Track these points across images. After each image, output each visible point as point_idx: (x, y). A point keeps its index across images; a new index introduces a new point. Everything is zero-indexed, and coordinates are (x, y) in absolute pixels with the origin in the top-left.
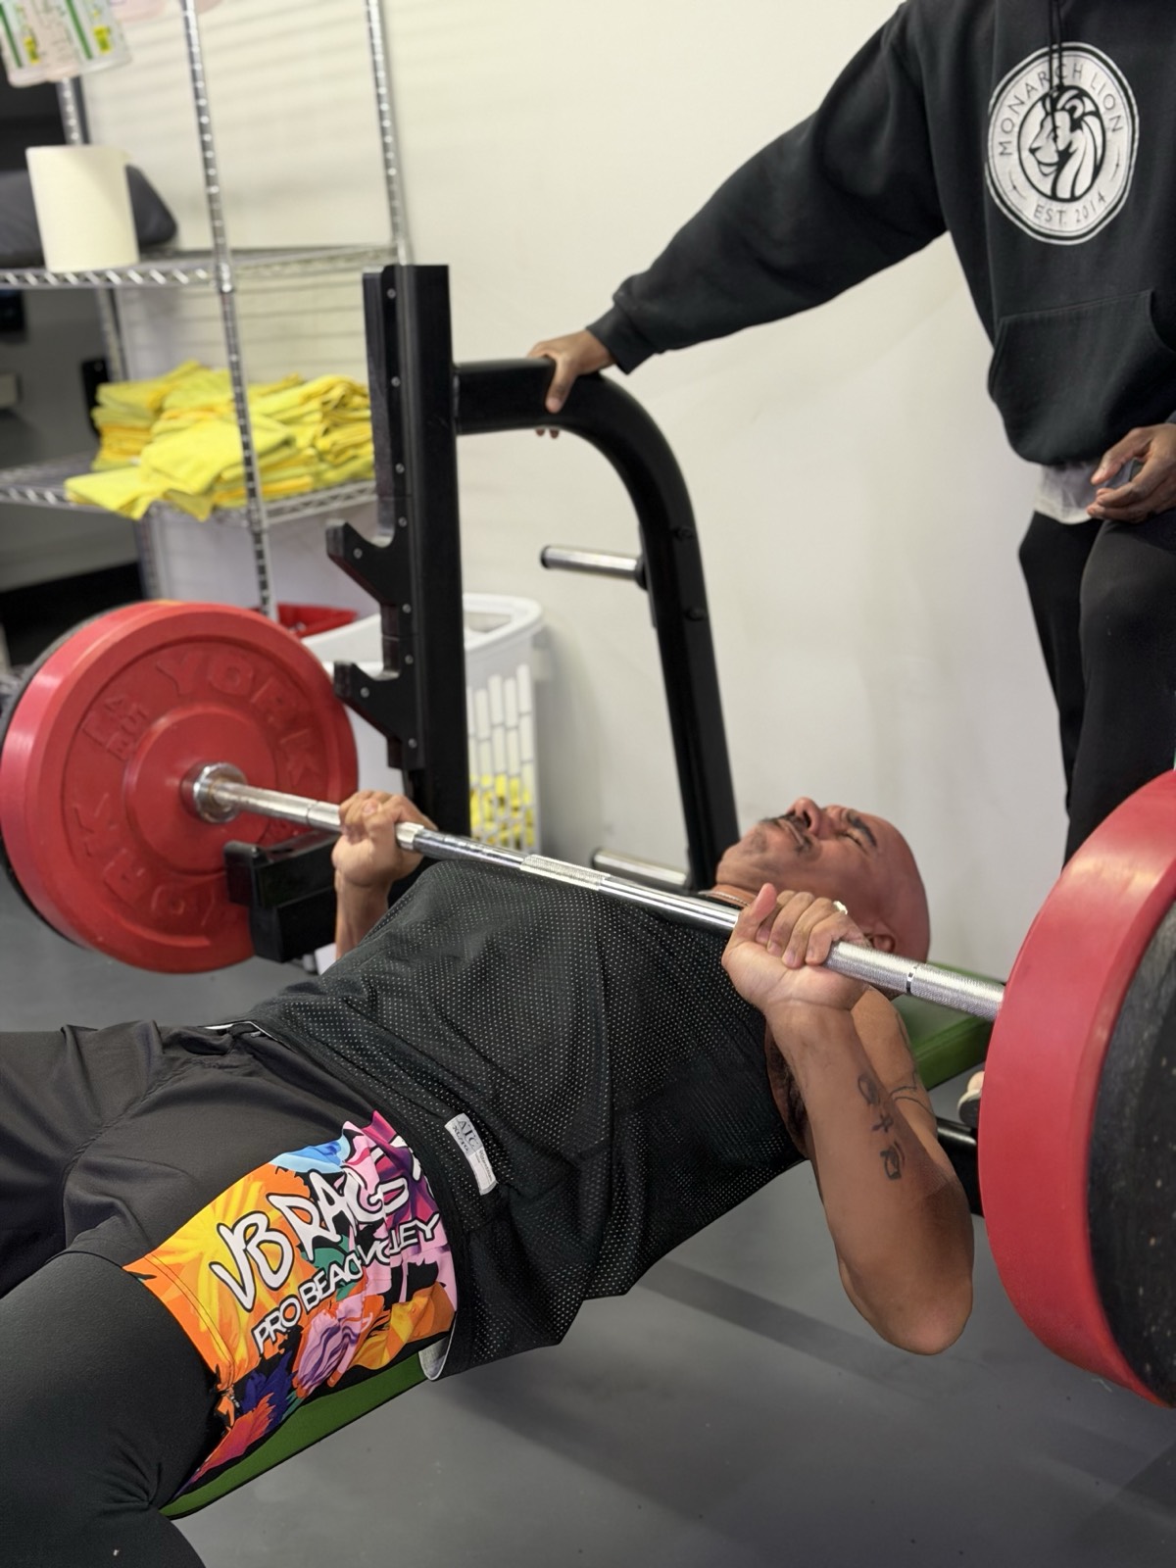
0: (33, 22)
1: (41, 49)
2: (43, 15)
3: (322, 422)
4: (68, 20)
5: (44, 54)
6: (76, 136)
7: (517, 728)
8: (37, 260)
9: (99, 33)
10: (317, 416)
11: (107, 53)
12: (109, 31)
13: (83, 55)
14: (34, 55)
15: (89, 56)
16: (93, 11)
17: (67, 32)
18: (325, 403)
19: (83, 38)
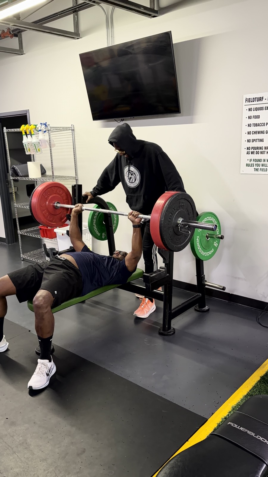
0: (30, 147)
4: (34, 147)
5: (31, 151)
6: (33, 161)
7: (89, 240)
8: (28, 176)
12: (40, 149)
13: (36, 152)
14: (29, 151)
15: (37, 152)
16: (38, 146)
17: (34, 149)
19: (36, 150)
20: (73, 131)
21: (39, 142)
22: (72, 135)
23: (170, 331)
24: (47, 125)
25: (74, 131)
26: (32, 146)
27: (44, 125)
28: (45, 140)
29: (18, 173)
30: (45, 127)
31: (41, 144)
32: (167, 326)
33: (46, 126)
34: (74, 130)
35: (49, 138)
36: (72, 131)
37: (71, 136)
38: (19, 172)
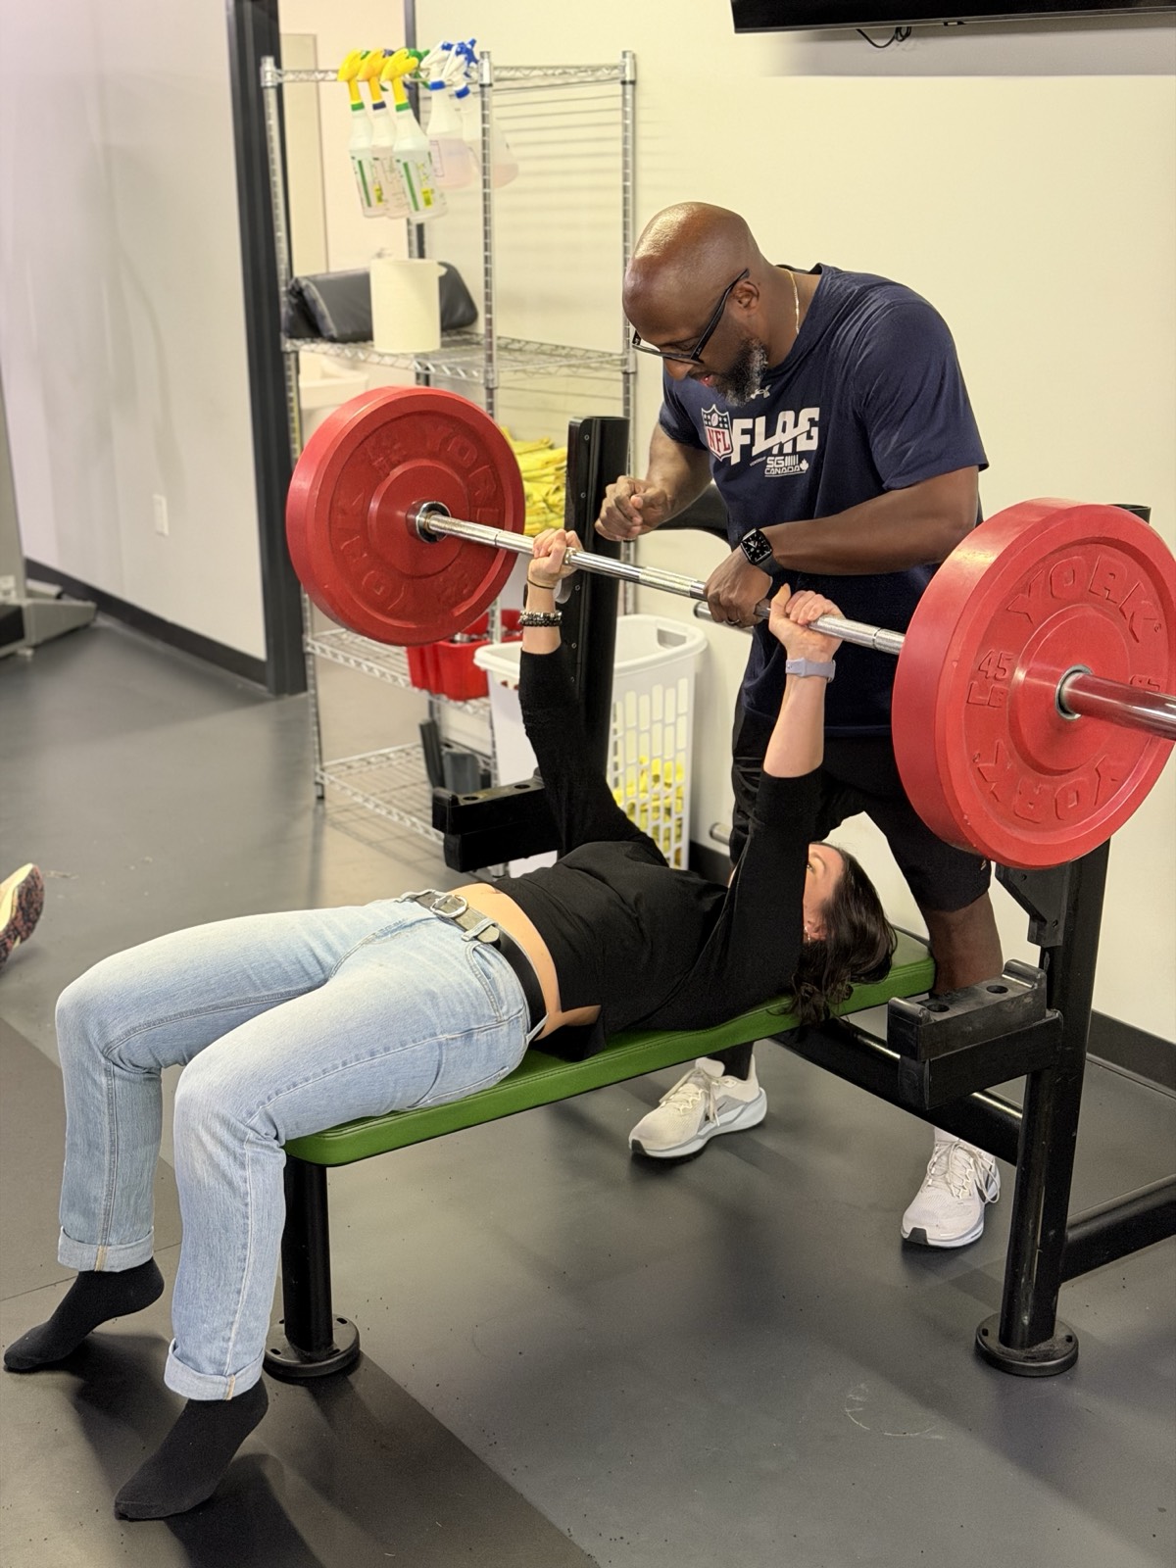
0: (381, 176)
1: (384, 197)
2: (388, 174)
3: (554, 483)
4: (405, 180)
5: (387, 201)
7: (676, 724)
9: (425, 192)
10: (552, 478)
11: (430, 207)
12: (433, 191)
13: (413, 207)
14: (380, 199)
15: (417, 209)
16: (423, 177)
17: (404, 189)
18: (558, 469)
19: (413, 196)
20: (629, 87)
21: (429, 154)
22: (625, 113)
23: (1043, 1346)
24: (477, 55)
25: (634, 90)
26: (392, 170)
27: (458, 53)
28: (460, 141)
29: (318, 318)
30: (464, 69)
31: (438, 165)
32: (1026, 1320)
33: (471, 58)
34: (633, 83)
35: (484, 132)
36: (624, 94)
37: (618, 116)
38: (323, 317)
